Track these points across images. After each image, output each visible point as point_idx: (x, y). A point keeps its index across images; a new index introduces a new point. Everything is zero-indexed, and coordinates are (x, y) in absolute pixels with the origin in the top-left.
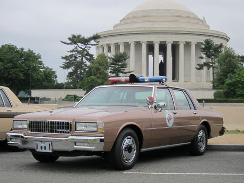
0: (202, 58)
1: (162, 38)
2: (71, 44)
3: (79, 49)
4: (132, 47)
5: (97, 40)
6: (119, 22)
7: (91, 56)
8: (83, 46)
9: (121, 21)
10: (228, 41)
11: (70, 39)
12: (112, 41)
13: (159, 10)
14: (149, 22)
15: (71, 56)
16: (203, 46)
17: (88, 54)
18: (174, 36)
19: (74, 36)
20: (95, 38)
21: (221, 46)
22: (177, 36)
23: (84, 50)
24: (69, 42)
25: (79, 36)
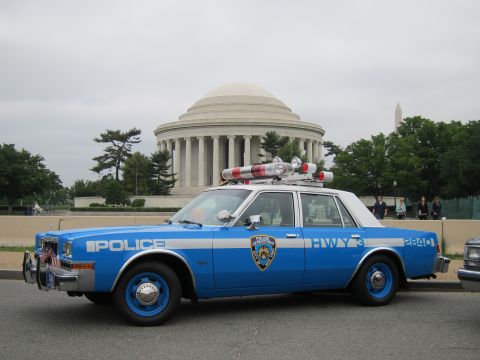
0: (261, 156)
1: (222, 132)
2: (103, 141)
3: (114, 148)
4: (188, 144)
5: (138, 136)
6: (186, 111)
7: (130, 156)
8: (121, 144)
9: (189, 110)
10: (322, 134)
11: (102, 135)
12: (167, 137)
13: (225, 97)
14: (212, 111)
15: (106, 157)
16: (263, 141)
17: (125, 154)
18: (236, 129)
19: (110, 132)
20: (134, 133)
21: (286, 139)
22: (242, 128)
23: (121, 148)
24: (101, 138)
25: (118, 132)
